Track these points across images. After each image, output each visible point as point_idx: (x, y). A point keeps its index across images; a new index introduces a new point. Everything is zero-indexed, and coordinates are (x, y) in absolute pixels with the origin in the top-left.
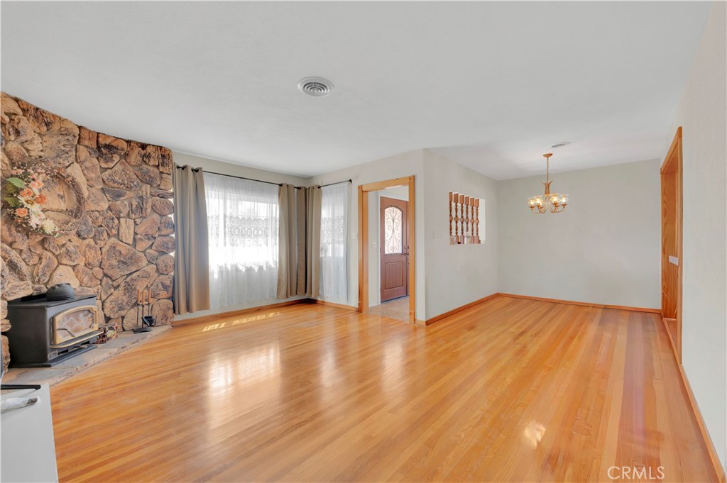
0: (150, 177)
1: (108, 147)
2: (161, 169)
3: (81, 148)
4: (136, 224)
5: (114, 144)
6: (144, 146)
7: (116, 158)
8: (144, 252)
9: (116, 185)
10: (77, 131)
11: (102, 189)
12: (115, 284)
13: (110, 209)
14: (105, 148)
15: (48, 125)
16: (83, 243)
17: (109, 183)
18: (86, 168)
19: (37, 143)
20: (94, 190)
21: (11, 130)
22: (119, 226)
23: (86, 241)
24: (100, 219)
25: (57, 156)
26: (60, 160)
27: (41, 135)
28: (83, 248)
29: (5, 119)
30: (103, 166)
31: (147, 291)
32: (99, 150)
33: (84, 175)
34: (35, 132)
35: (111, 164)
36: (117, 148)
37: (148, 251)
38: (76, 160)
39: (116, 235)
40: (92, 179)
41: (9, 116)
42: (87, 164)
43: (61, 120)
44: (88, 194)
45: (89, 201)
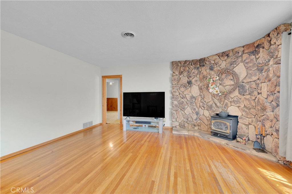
0: (272, 53)
1: (258, 46)
2: (277, 43)
3: (244, 55)
4: (268, 86)
5: (260, 43)
6: (269, 35)
10: (242, 49)
11: (257, 69)
13: (258, 79)
14: (257, 48)
15: (228, 56)
16: (243, 97)
17: (258, 65)
18: (246, 63)
19: (223, 64)
20: (251, 72)
21: (215, 64)
22: (261, 87)
23: (245, 96)
24: (254, 85)
25: (231, 65)
26: (233, 65)
27: (225, 60)
28: (242, 99)
29: (213, 62)
30: (257, 57)
31: (270, 129)
32: (255, 50)
33: (245, 66)
34: (223, 61)
35: (259, 55)
36: (261, 45)
37: (272, 103)
38: (242, 61)
39: (261, 93)
40: (250, 67)
41: (214, 61)
42: (247, 61)
43: (233, 50)
44: (246, 75)
45: (247, 78)
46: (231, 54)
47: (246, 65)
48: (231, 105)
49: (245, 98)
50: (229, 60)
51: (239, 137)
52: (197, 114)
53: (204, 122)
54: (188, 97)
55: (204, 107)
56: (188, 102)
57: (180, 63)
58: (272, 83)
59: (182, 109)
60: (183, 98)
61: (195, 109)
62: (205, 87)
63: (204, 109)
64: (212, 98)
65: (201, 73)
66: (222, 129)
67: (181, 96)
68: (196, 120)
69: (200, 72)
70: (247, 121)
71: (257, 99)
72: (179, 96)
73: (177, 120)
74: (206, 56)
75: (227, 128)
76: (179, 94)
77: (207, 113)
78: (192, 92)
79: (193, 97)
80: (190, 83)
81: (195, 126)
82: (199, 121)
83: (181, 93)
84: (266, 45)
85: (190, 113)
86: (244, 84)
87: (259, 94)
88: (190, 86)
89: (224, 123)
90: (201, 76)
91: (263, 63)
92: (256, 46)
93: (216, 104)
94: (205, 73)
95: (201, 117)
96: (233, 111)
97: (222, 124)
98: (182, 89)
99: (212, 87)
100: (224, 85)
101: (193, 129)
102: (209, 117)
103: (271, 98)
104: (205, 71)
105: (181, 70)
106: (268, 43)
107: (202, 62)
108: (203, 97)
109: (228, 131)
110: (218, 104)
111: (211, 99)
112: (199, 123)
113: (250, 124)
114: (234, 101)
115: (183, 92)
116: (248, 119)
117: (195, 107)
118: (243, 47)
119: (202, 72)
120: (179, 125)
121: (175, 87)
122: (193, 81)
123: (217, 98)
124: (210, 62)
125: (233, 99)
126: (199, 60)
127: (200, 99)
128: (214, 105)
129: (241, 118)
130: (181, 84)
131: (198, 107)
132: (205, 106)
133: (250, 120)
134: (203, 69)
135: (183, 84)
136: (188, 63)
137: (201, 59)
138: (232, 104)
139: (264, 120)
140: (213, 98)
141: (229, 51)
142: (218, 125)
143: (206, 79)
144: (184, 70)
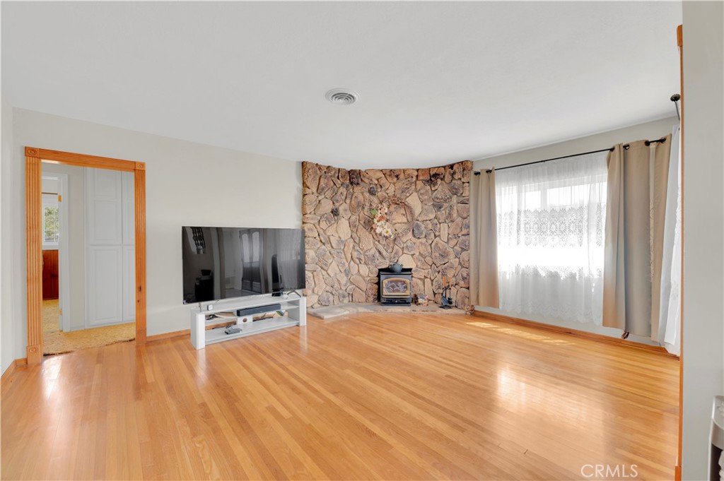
0: (455, 189)
1: (436, 175)
2: (463, 180)
3: (418, 182)
4: (449, 227)
5: (437, 172)
6: (452, 166)
7: (439, 181)
8: (453, 248)
9: (438, 201)
10: (416, 173)
11: (433, 204)
12: (438, 270)
13: (436, 217)
14: (433, 176)
15: (397, 176)
16: (418, 241)
17: (436, 200)
18: (421, 194)
19: (391, 188)
20: (426, 207)
21: (379, 186)
22: (440, 229)
23: (420, 240)
24: (430, 226)
25: (403, 192)
26: (404, 194)
27: (394, 184)
28: (418, 244)
29: (376, 182)
30: (433, 189)
31: (454, 279)
32: (431, 180)
33: (420, 199)
34: (390, 183)
35: (436, 187)
36: (439, 175)
37: (455, 247)
38: (416, 191)
39: (439, 236)
40: (425, 200)
41: (378, 180)
42: (422, 191)
43: (404, 171)
44: (421, 210)
45: (422, 214)
46: (402, 176)
47: (421, 197)
48: (403, 253)
49: (421, 243)
50: (399, 184)
51: (421, 298)
52: (347, 273)
53: (360, 286)
54: (334, 241)
55: (360, 259)
56: (333, 252)
57: (320, 169)
58: (457, 224)
59: (324, 266)
60: (324, 244)
61: (344, 264)
62: (362, 222)
63: (358, 262)
64: (374, 243)
65: (354, 197)
66: (398, 291)
67: (322, 239)
68: (345, 285)
69: (352, 195)
70: (422, 274)
71: (434, 244)
72: (318, 238)
73: (316, 292)
74: (363, 169)
75: (406, 287)
76: (319, 235)
77: (364, 270)
78: (339, 232)
79: (340, 241)
80: (335, 212)
81: (344, 297)
82: (350, 287)
83: (321, 232)
84: (448, 178)
85: (336, 274)
86: (418, 222)
87: (435, 236)
88: (336, 218)
89: (401, 281)
90: (353, 202)
91: (442, 198)
92: (432, 174)
93: (380, 253)
94: (361, 198)
95: (353, 279)
96: (406, 261)
97: (399, 284)
98: (324, 225)
99: (379, 224)
100: (394, 221)
101: (341, 304)
102: (368, 276)
103: (453, 242)
104: (360, 193)
105: (321, 184)
106: (450, 177)
107: (354, 177)
108: (357, 241)
109: (407, 292)
110: (384, 253)
111: (372, 245)
112: (351, 289)
113: (425, 277)
114: (407, 247)
115: (324, 231)
116: (423, 271)
117: (344, 260)
118: (418, 170)
119: (355, 194)
120: (319, 300)
121: (312, 219)
122: (341, 210)
123: (383, 243)
124: (371, 180)
125: (405, 245)
126: (349, 172)
127: (351, 246)
128: (377, 254)
129: (416, 271)
130: (323, 213)
131: (349, 259)
132: (362, 257)
133: (426, 271)
134: (357, 189)
135: (324, 215)
136: (333, 173)
137: (351, 170)
138: (405, 252)
139: (445, 268)
140: (377, 243)
141: (400, 170)
142: (393, 287)
143: (363, 208)
144: (327, 185)
